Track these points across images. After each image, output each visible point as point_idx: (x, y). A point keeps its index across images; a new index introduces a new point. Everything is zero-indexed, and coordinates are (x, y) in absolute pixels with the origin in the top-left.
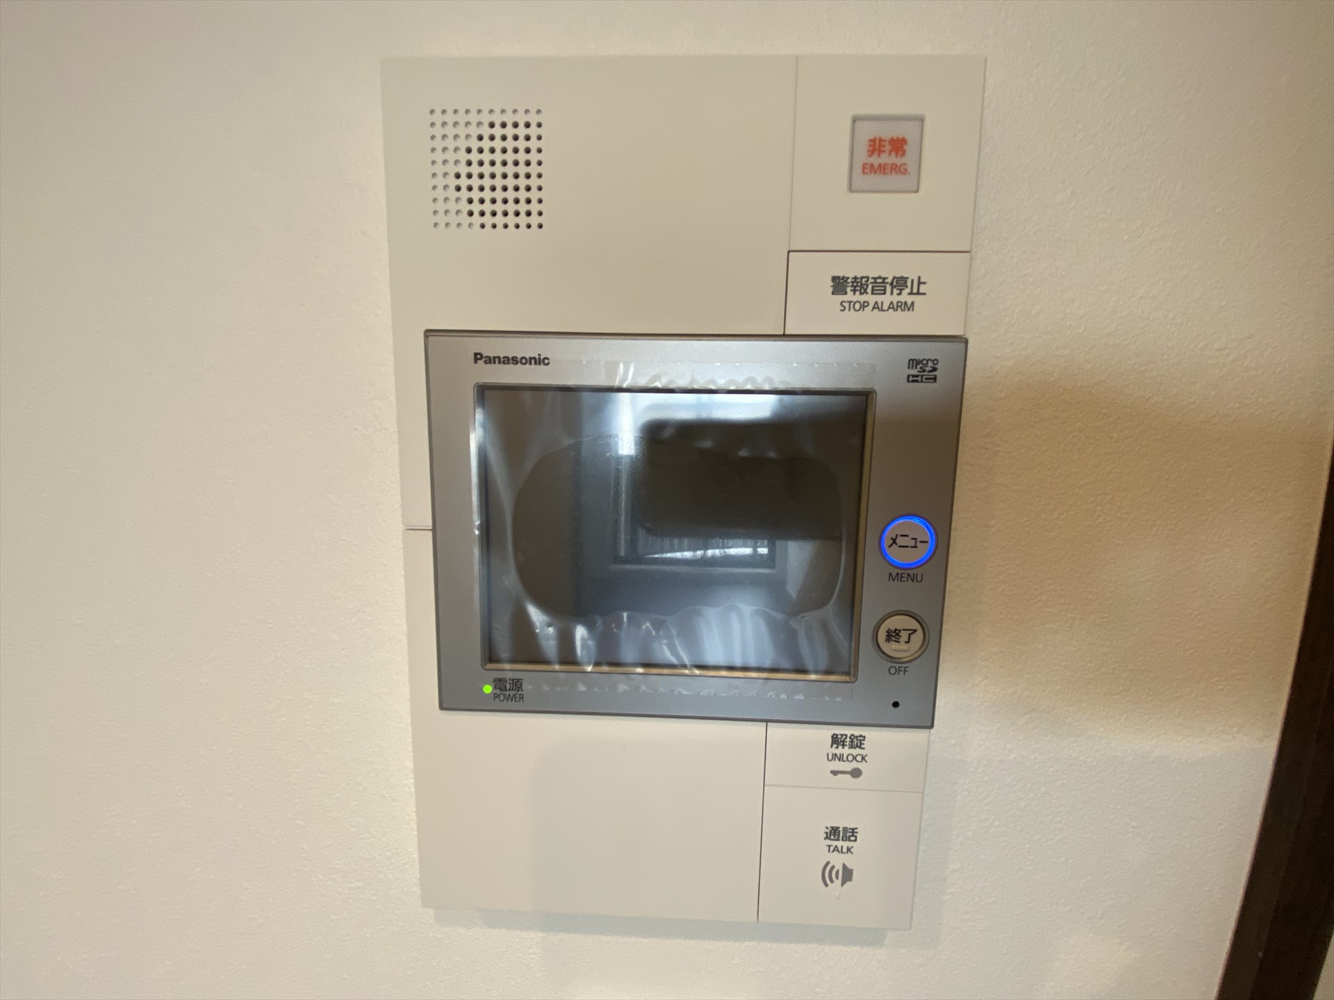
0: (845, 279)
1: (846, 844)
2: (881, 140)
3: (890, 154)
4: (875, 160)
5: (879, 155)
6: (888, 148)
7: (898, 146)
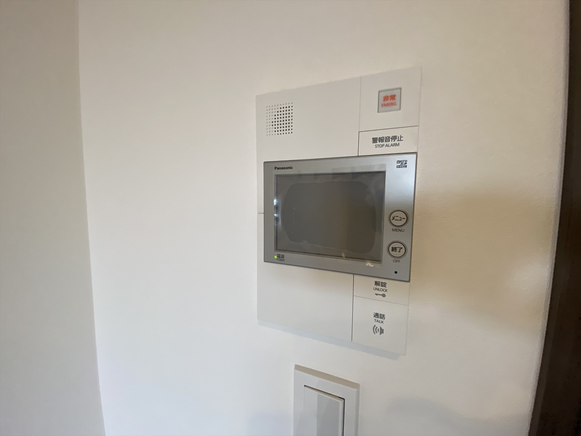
0: (376, 138)
1: (381, 320)
2: (387, 96)
3: (390, 100)
4: (386, 102)
5: (387, 101)
6: (390, 98)
7: (393, 97)
